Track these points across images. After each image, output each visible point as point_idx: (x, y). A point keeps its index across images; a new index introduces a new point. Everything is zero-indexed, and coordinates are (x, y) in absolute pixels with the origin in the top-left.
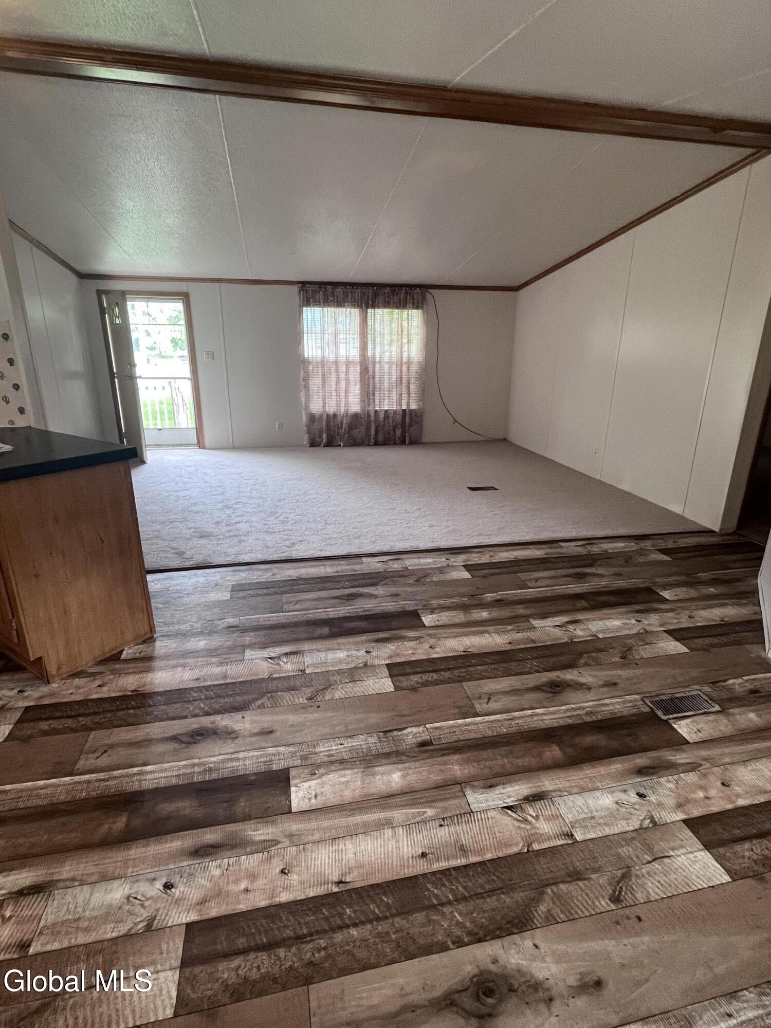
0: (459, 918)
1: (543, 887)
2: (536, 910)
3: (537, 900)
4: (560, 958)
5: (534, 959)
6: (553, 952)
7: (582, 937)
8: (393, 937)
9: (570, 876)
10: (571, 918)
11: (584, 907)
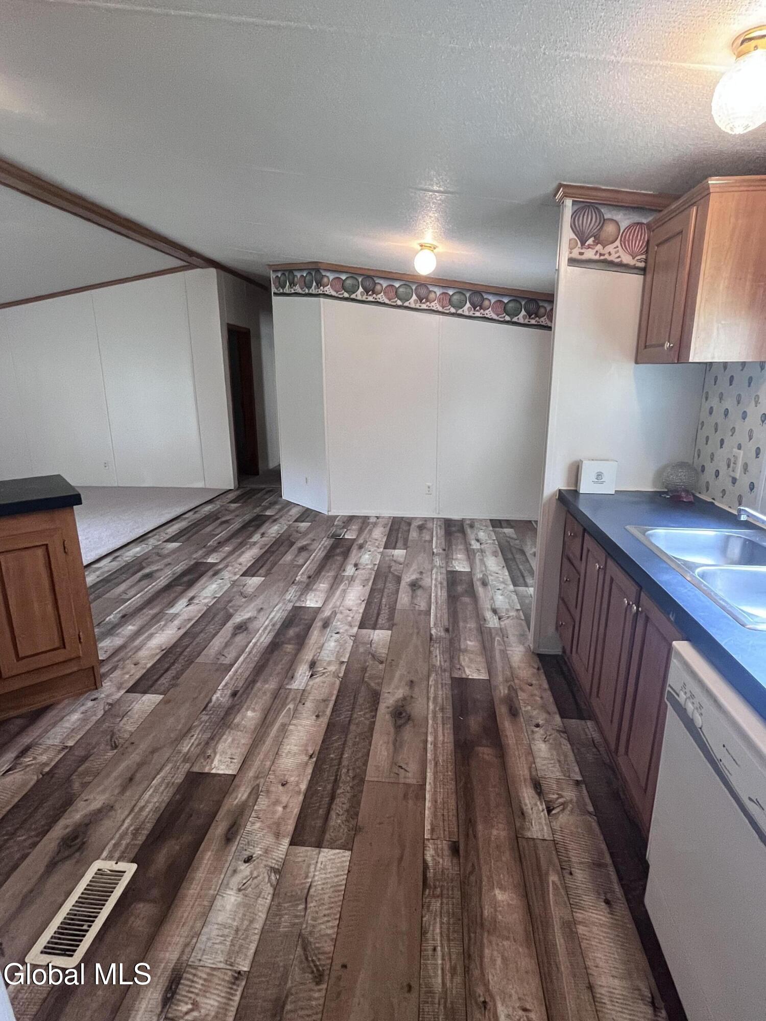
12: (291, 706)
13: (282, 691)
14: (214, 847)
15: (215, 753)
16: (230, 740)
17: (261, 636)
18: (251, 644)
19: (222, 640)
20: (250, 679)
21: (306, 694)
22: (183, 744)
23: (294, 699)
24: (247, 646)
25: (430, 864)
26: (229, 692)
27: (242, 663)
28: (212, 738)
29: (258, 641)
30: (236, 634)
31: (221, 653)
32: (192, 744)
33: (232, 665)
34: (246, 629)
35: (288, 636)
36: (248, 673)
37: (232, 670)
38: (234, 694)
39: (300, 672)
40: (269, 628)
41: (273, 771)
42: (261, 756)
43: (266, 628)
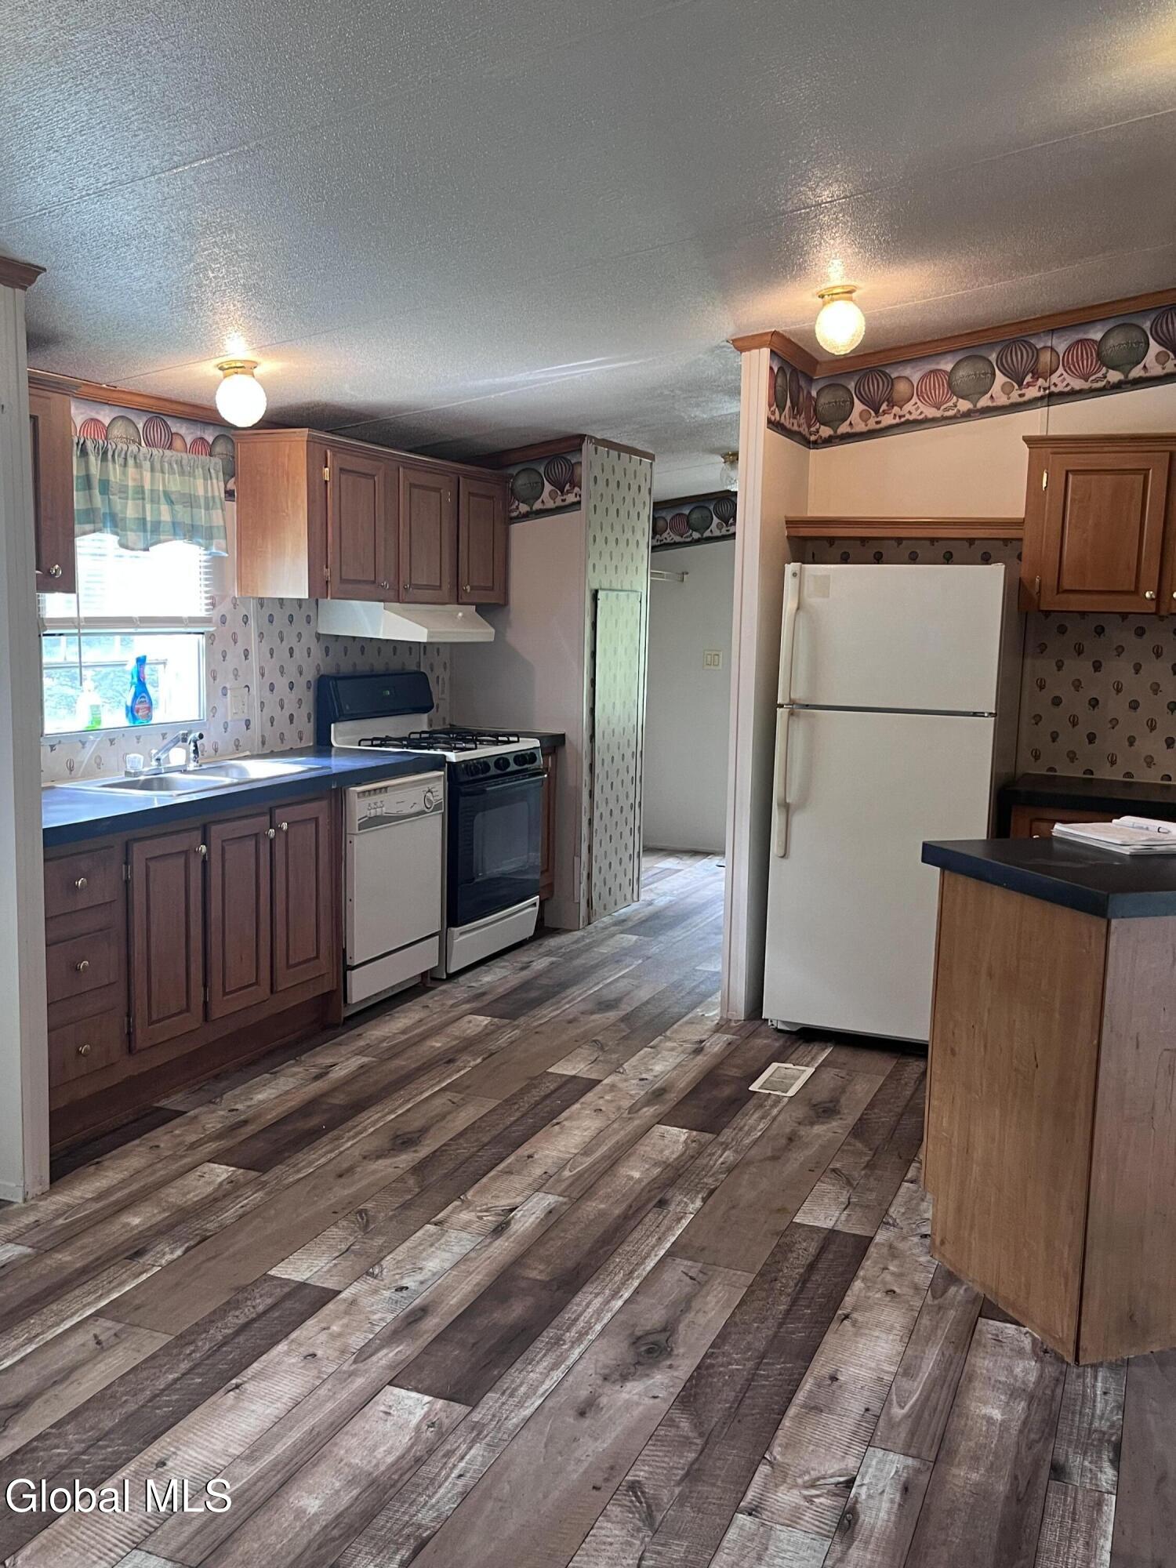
0: (734, 1367)
1: (707, 1440)
2: (688, 1419)
3: (697, 1425)
4: (628, 1406)
5: (647, 1390)
6: (638, 1404)
7: (631, 1432)
8: (756, 1325)
9: (699, 1470)
10: (653, 1438)
11: (653, 1456)
12: (567, 1173)
13: (576, 1195)
14: (443, 1309)
15: (418, 1429)
16: (380, 1452)
17: (599, 1313)
18: (626, 1295)
19: (702, 1320)
20: (633, 1223)
21: (536, 1186)
22: (483, 1465)
23: (559, 1181)
24: (636, 1292)
25: (183, 1248)
26: (672, 1208)
27: (648, 1255)
28: (419, 1461)
29: (608, 1302)
30: (664, 1330)
31: (699, 1284)
32: (462, 1458)
33: (670, 1254)
34: (636, 1341)
35: (530, 1301)
36: (636, 1235)
37: (668, 1245)
38: (662, 1203)
39: (531, 1220)
40: (573, 1333)
41: (318, 1377)
42: (330, 1406)
43: (582, 1335)
